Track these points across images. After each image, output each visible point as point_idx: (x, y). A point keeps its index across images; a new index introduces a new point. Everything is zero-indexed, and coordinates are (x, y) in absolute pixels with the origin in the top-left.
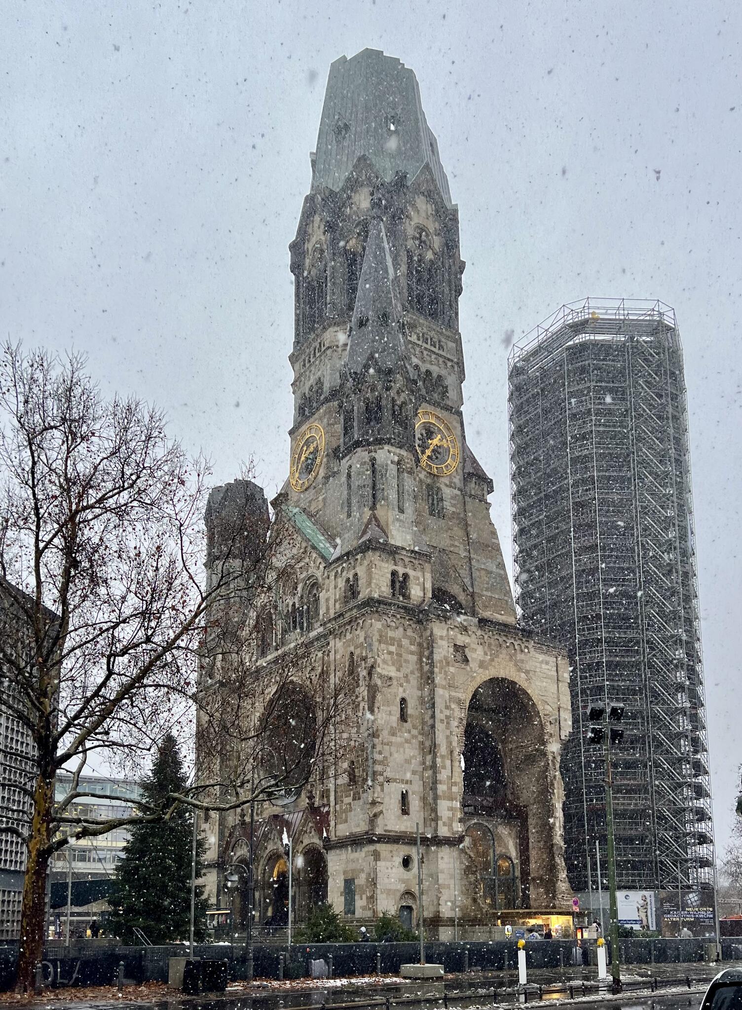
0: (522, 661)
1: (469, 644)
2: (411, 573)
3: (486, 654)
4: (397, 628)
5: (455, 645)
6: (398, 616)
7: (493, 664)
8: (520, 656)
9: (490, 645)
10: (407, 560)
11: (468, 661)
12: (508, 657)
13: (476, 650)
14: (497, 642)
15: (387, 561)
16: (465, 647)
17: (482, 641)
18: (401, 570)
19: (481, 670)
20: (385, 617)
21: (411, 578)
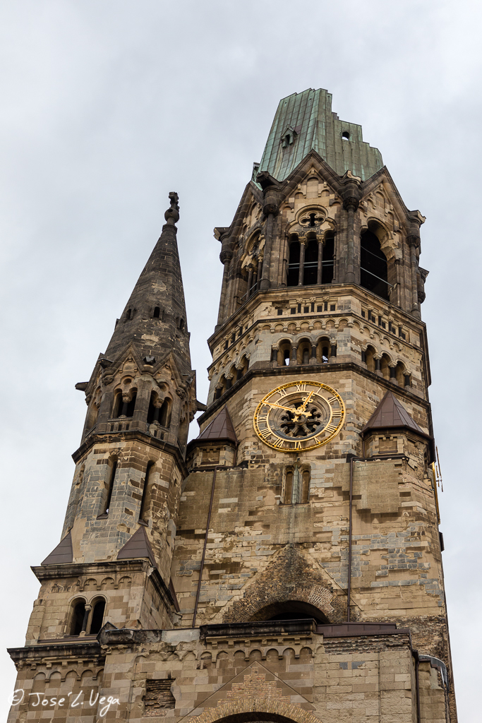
0: (297, 676)
1: (179, 672)
2: (108, 594)
3: (212, 680)
4: (63, 680)
5: (149, 681)
6: (65, 663)
7: (229, 693)
8: (290, 667)
9: (223, 666)
10: (100, 578)
11: (174, 700)
12: (264, 675)
13: (191, 679)
14: (240, 656)
15: (67, 588)
16: (170, 679)
17: (207, 661)
18: (89, 595)
19: (199, 710)
20: (41, 669)
21: (108, 601)
